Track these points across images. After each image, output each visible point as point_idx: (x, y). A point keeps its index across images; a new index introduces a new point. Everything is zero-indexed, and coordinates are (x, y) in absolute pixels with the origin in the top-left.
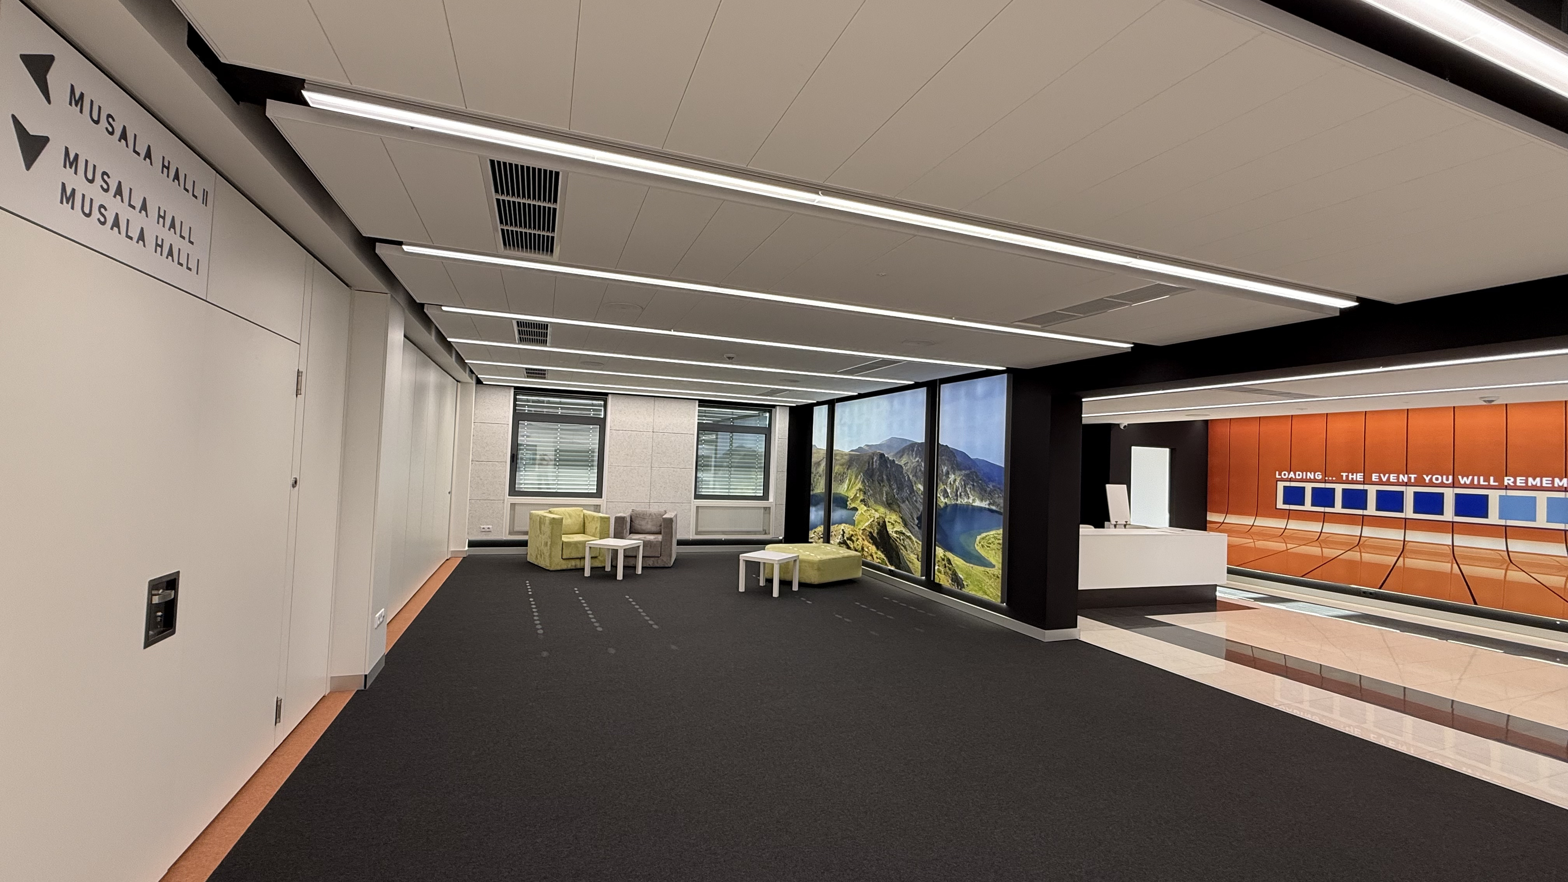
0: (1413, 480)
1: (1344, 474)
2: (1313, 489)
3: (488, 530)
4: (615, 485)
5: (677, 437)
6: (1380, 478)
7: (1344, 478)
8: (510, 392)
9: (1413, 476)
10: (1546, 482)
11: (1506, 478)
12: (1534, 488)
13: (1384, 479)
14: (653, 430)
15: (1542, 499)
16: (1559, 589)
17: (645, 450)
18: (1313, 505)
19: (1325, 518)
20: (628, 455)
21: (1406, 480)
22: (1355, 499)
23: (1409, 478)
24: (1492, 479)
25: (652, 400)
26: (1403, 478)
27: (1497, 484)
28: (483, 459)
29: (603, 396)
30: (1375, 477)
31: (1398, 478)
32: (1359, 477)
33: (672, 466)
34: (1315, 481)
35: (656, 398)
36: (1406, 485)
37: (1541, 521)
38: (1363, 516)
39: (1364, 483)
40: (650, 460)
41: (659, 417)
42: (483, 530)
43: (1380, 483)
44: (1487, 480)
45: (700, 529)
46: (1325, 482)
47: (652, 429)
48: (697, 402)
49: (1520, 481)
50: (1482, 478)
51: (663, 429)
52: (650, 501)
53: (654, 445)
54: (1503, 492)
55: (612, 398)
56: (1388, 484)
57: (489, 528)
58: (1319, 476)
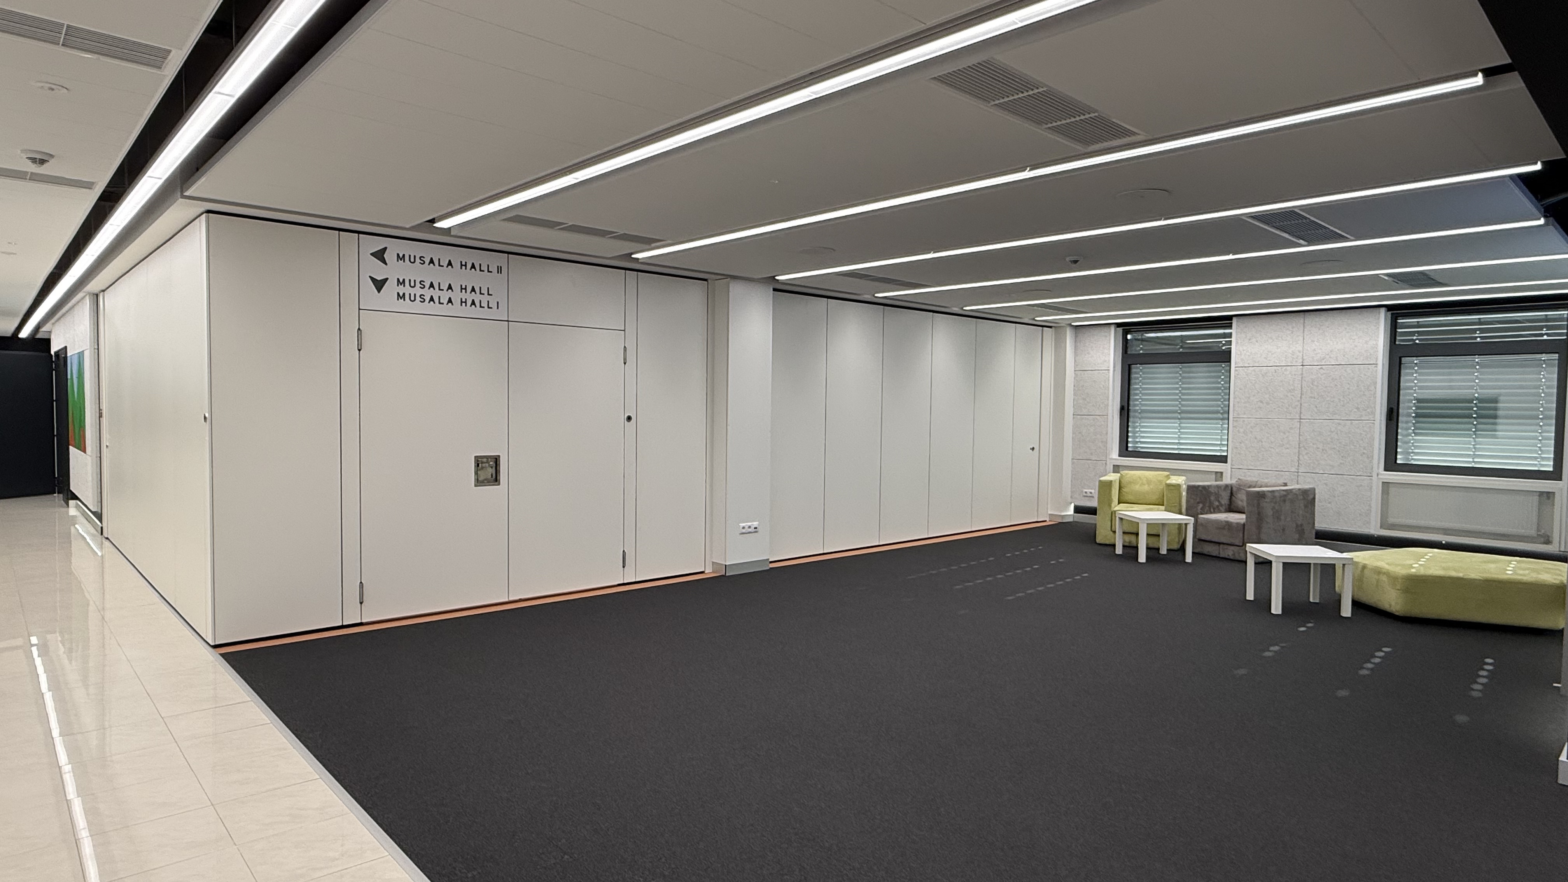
3: (1090, 495)
4: (1243, 445)
5: (1345, 371)
8: (1110, 330)
14: (1302, 362)
17: (1289, 394)
20: (1261, 402)
25: (1300, 319)
28: (1085, 412)
29: (1225, 321)
33: (1337, 417)
35: (1306, 313)
40: (1298, 409)
41: (1313, 341)
42: (1085, 494)
45: (1391, 520)
47: (1301, 360)
48: (1383, 310)
51: (1318, 361)
52: (1298, 469)
53: (1304, 384)
55: (1237, 321)
57: (1091, 493)
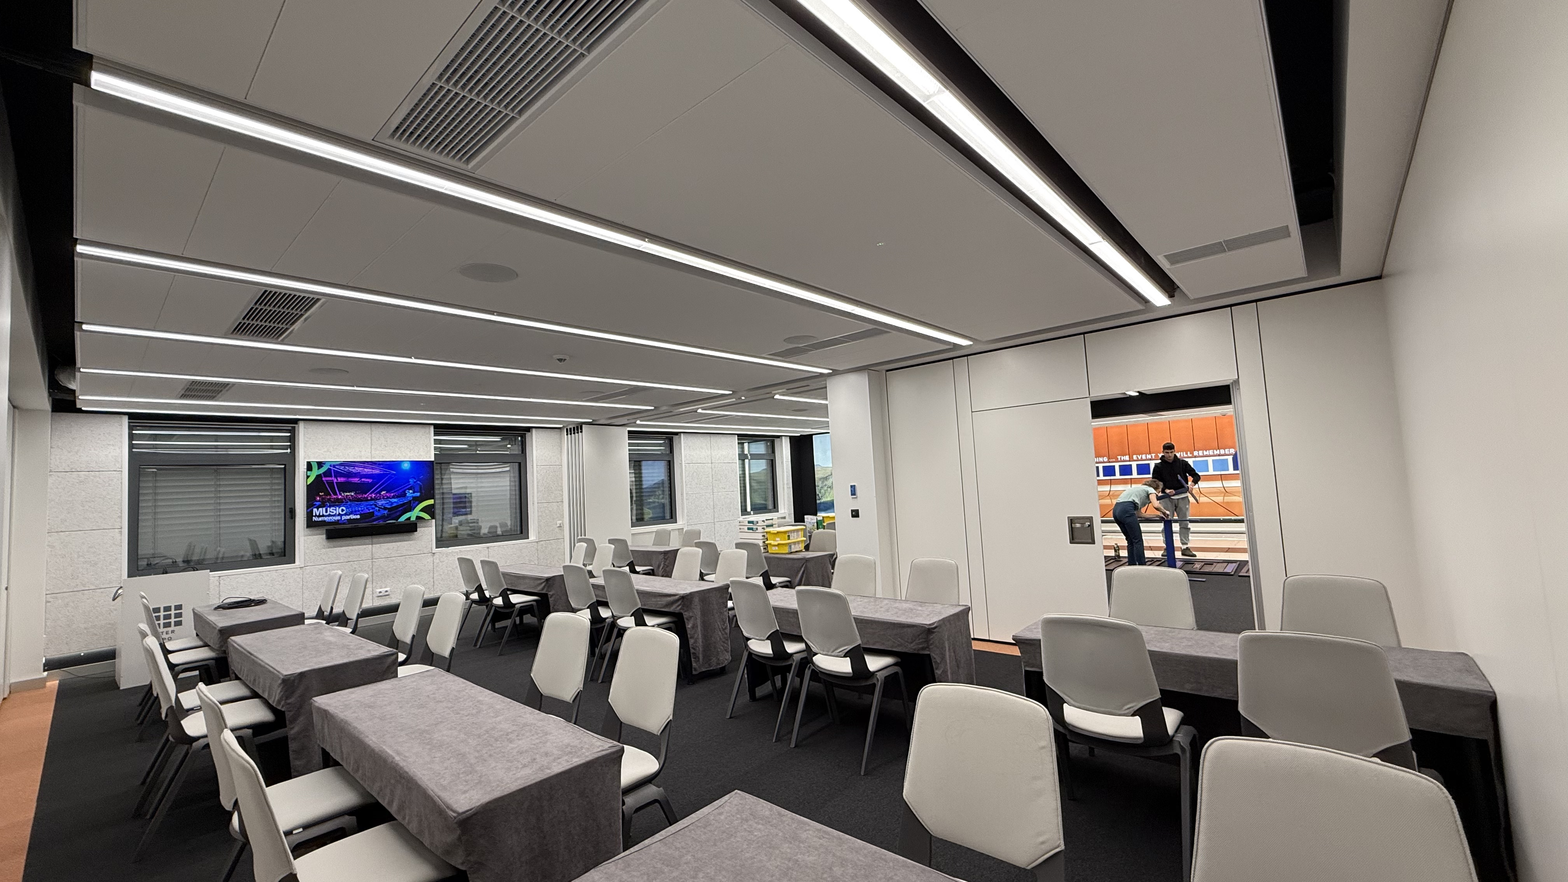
0: (1153, 457)
1: (1119, 457)
2: (1103, 467)
5: (727, 466)
6: (1138, 458)
7: (1119, 459)
9: (1153, 455)
10: (1211, 452)
11: (1195, 452)
12: (1207, 456)
13: (1140, 458)
14: (711, 461)
15: (1210, 460)
16: (1221, 502)
17: (707, 479)
18: (1104, 476)
19: (1111, 482)
21: (1150, 457)
22: (1125, 470)
23: (1152, 456)
24: (1189, 453)
25: (708, 437)
26: (1149, 456)
27: (1191, 455)
30: (1135, 457)
31: (1146, 457)
32: (1127, 458)
33: (726, 490)
34: (1104, 462)
36: (1150, 460)
37: (1211, 472)
38: (1131, 479)
39: (1130, 461)
40: (711, 487)
41: (716, 450)
43: (1138, 460)
44: (1187, 454)
46: (1109, 462)
48: (736, 436)
49: (1201, 453)
50: (1184, 453)
51: (717, 460)
53: (713, 473)
54: (1194, 459)
56: (1142, 460)
58: (1106, 459)
